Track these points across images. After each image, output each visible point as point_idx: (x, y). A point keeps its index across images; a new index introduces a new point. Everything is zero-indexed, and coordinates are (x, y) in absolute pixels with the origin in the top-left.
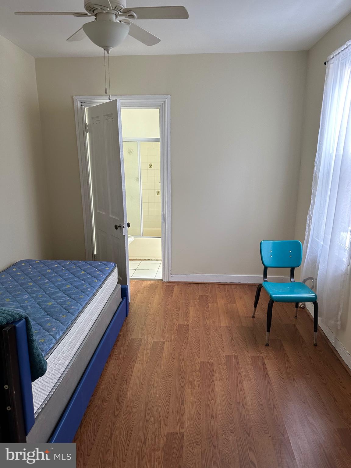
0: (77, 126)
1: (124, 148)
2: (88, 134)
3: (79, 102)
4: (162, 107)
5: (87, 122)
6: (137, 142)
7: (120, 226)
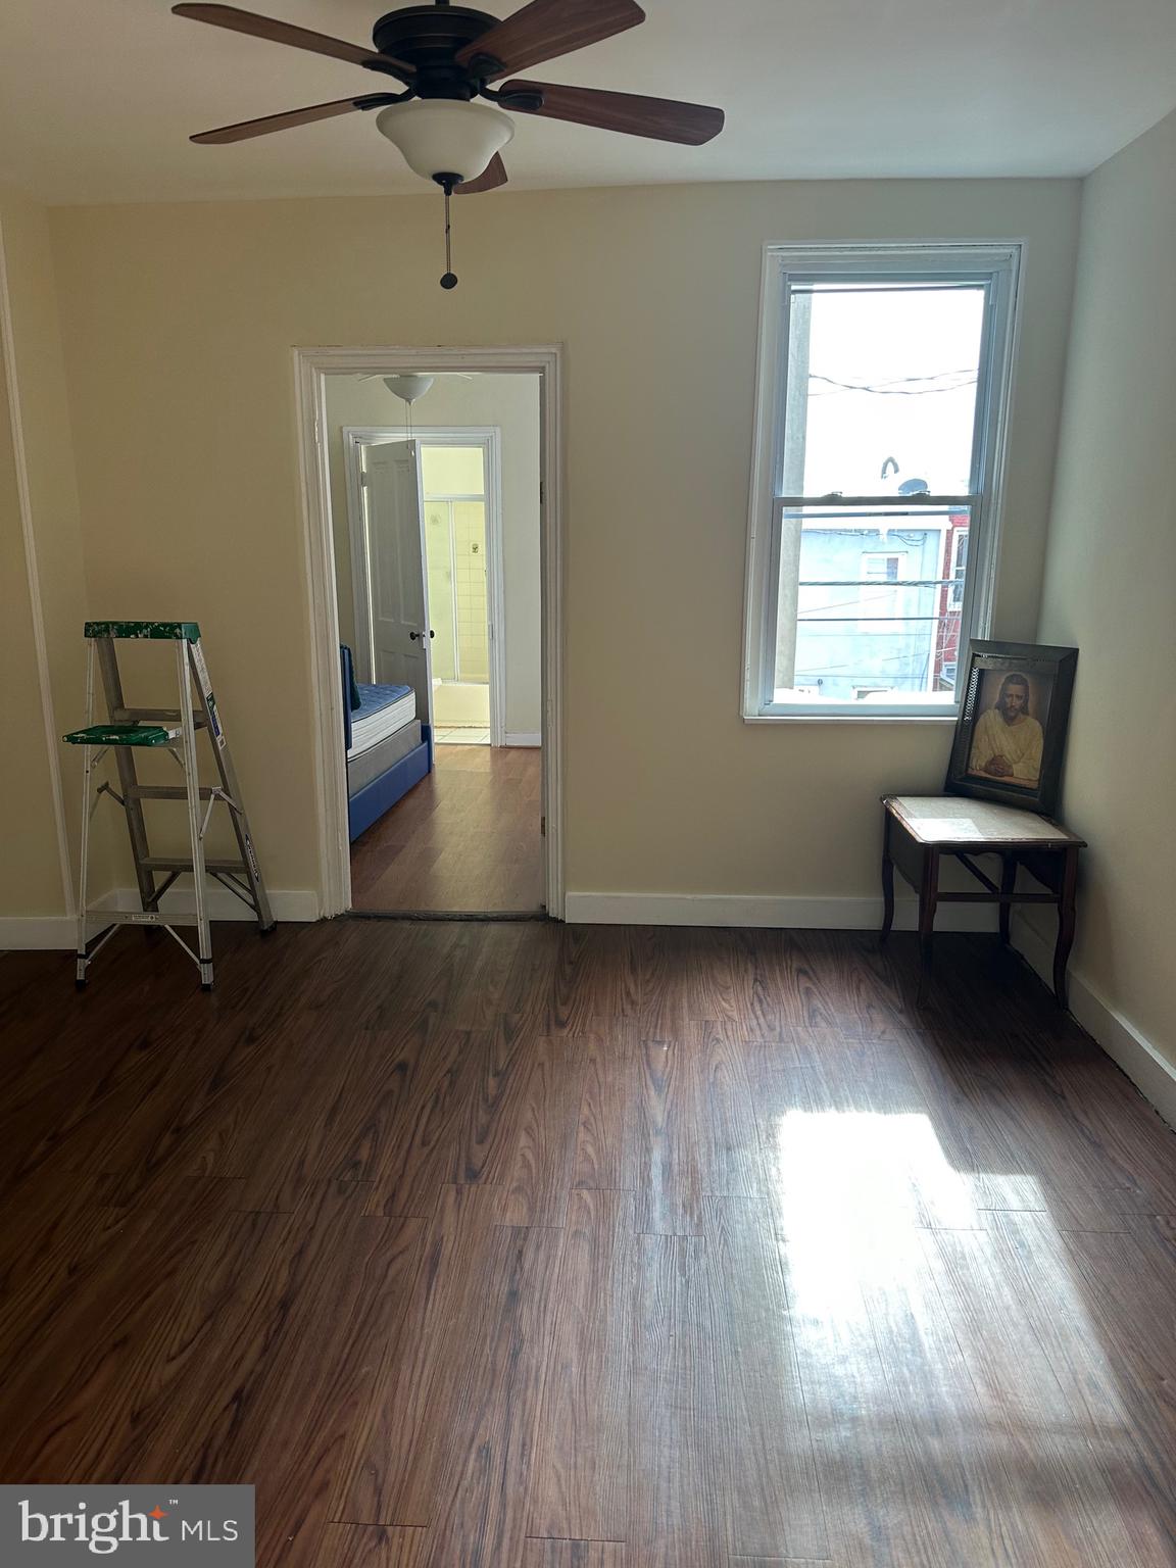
0: (348, 475)
1: (427, 511)
2: (365, 488)
3: (351, 437)
4: (487, 445)
5: (364, 470)
6: (448, 501)
7: (418, 635)
